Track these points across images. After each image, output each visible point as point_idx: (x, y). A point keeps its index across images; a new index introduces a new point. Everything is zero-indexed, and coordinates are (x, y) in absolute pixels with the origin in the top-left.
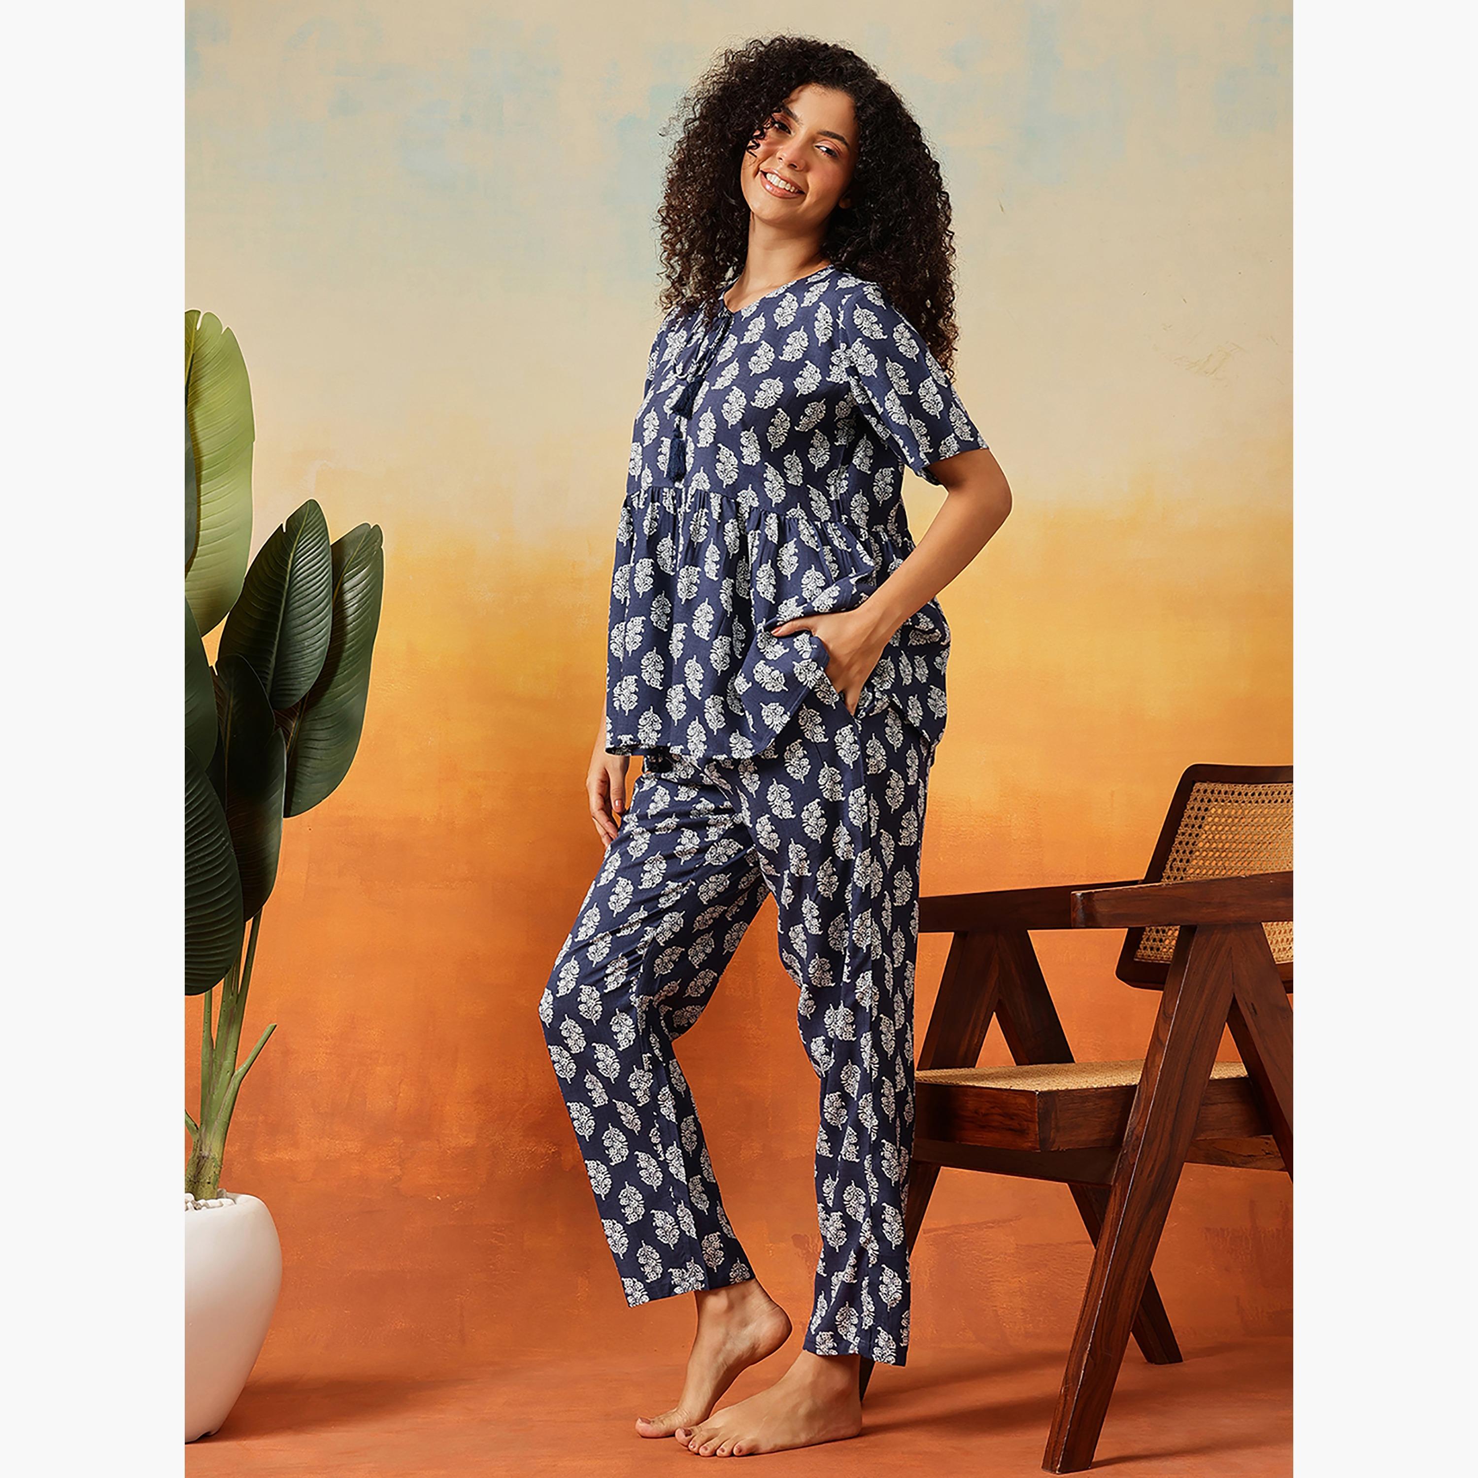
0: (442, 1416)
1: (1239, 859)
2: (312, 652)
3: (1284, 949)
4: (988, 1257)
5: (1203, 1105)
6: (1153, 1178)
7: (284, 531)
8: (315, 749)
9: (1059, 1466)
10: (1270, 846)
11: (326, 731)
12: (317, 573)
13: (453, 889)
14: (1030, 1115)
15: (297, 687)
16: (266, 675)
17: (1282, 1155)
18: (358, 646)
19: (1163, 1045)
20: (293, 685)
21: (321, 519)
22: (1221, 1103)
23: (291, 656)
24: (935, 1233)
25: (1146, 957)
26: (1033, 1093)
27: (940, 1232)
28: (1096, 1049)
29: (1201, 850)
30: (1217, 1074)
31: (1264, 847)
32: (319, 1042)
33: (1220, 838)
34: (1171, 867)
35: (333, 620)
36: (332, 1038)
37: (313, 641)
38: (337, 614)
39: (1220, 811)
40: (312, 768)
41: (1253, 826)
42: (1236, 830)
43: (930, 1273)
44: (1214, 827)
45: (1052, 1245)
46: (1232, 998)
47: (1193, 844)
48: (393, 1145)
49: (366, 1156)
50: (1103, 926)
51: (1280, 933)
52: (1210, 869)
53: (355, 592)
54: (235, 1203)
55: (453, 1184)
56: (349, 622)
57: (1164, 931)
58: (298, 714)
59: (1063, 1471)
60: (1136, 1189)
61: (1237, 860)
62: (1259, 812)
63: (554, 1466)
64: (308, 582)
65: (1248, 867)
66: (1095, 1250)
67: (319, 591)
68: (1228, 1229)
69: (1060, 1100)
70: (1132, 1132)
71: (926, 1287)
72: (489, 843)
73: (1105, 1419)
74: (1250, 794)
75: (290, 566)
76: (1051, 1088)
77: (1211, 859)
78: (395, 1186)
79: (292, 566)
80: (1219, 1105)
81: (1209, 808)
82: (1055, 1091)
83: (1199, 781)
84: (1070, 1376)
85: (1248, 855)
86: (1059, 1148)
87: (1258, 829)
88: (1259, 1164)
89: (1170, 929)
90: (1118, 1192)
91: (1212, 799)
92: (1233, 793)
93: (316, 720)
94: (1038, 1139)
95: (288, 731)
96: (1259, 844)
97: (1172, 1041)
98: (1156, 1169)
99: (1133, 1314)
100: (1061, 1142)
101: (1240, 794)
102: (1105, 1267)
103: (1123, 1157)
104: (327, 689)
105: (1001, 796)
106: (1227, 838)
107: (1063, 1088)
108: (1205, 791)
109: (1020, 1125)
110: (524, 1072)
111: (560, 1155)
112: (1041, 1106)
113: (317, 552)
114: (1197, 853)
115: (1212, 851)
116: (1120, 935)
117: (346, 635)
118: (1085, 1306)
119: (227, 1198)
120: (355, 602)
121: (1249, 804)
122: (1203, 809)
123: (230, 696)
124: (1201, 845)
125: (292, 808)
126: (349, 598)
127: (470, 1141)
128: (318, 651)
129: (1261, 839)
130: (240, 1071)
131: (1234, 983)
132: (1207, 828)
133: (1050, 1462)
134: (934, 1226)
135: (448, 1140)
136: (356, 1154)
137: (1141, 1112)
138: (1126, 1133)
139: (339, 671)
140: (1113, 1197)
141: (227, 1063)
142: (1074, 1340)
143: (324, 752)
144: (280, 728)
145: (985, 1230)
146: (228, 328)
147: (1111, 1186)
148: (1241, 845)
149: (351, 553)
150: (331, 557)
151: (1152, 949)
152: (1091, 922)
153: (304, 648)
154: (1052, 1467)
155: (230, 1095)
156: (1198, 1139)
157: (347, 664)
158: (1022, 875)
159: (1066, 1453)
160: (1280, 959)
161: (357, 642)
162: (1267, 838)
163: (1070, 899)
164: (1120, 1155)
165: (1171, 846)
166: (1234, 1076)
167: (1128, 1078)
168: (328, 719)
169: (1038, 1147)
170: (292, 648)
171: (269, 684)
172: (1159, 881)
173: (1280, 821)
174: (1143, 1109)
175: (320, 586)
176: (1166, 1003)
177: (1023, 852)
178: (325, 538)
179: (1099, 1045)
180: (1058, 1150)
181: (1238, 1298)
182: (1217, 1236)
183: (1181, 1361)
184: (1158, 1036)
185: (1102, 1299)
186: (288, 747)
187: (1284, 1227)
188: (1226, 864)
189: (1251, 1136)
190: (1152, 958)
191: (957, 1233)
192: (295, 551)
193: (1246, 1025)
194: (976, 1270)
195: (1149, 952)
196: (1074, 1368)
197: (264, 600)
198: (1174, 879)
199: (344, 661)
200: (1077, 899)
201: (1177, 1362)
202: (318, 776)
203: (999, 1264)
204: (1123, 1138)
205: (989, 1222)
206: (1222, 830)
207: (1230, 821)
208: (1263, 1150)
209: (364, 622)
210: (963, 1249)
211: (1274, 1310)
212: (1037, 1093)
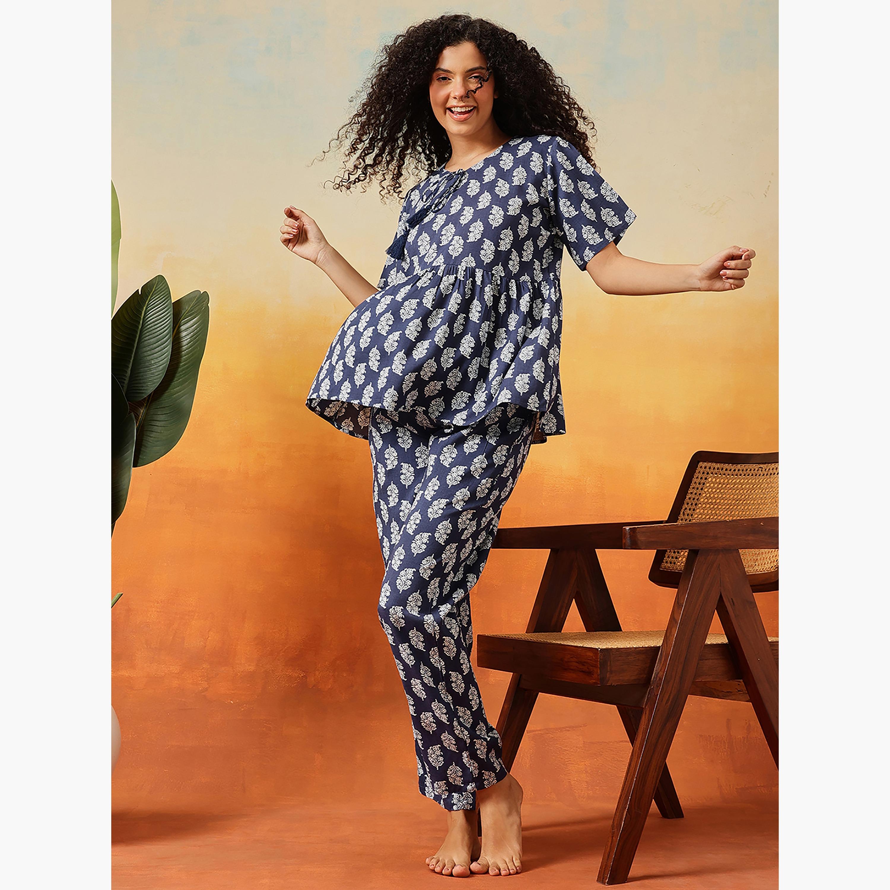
0: (230, 837)
1: (725, 510)
2: (157, 367)
3: (752, 565)
4: (566, 748)
5: (700, 660)
6: (669, 704)
7: (140, 293)
8: (157, 426)
9: (607, 880)
10: (745, 502)
11: (164, 415)
12: (162, 319)
13: (246, 513)
14: (595, 663)
15: (145, 388)
16: (123, 381)
17: (748, 692)
18: (189, 364)
19: (677, 622)
20: (143, 387)
21: (166, 287)
22: (712, 659)
23: (141, 369)
24: (534, 733)
25: (667, 568)
26: (597, 649)
27: (538, 732)
28: (635, 623)
29: (702, 503)
30: (709, 641)
31: (741, 502)
32: (152, 604)
33: (714, 496)
34: (683, 513)
35: (172, 349)
36: (161, 602)
37: (158, 361)
38: (174, 345)
39: (714, 480)
40: (154, 437)
41: (734, 489)
42: (724, 492)
43: (530, 758)
45: (605, 742)
46: (719, 595)
47: (697, 500)
48: (202, 669)
49: (183, 675)
50: (641, 549)
51: (750, 556)
52: (707, 515)
53: (189, 331)
55: (241, 694)
57: (678, 552)
58: (145, 405)
59: (610, 883)
60: (658, 710)
62: (738, 482)
63: (298, 871)
64: (156, 325)
65: (731, 515)
66: (632, 748)
67: (163, 330)
68: (713, 736)
69: (613, 654)
70: (657, 675)
71: (527, 766)
72: (269, 486)
73: (636, 852)
74: (732, 470)
75: (143, 315)
76: (607, 647)
77: (708, 509)
78: (203, 694)
80: (710, 660)
81: (708, 478)
82: (610, 649)
83: (702, 461)
84: (615, 824)
85: (731, 507)
86: (612, 684)
87: (737, 492)
88: (734, 697)
89: (682, 551)
90: (647, 712)
91: (709, 473)
92: (722, 469)
93: (158, 408)
94: (599, 678)
95: (138, 415)
96: (737, 500)
97: (682, 620)
98: (671, 698)
99: (655, 787)
100: (613, 680)
101: (726, 470)
102: (638, 758)
103: (651, 691)
104: (166, 391)
105: (581, 467)
106: (718, 496)
107: (615, 647)
108: (705, 468)
109: (588, 668)
110: (286, 626)
111: (307, 678)
112: (601, 658)
113: (161, 308)
114: (700, 505)
115: (709, 504)
116: (652, 554)
117: (182, 357)
118: (625, 782)
120: (188, 337)
121: (732, 476)
122: (704, 478)
124: (702, 500)
125: (139, 461)
126: (184, 335)
127: (252, 668)
128: (161, 367)
129: (739, 497)
131: (720, 586)
132: (706, 490)
133: (602, 877)
134: (533, 729)
135: (239, 667)
136: (176, 673)
137: (662, 663)
138: (653, 677)
139: (176, 379)
140: (644, 714)
142: (619, 802)
143: (163, 428)
144: (132, 413)
145: (564, 732)
147: (643, 708)
148: (726, 501)
149: (186, 308)
150: (172, 309)
151: (671, 563)
152: (635, 545)
153: (151, 365)
154: (603, 881)
156: (697, 680)
157: (181, 375)
159: (612, 872)
160: (750, 571)
161: (189, 362)
162: (743, 497)
163: (622, 531)
164: (649, 689)
165: (684, 500)
166: (720, 643)
167: (655, 642)
168: (166, 408)
169: (599, 683)
170: (143, 365)
171: (125, 386)
172: (676, 522)
173: (751, 487)
174: (664, 662)
175: (165, 327)
176: (680, 596)
177: (593, 501)
178: (169, 298)
179: (637, 621)
180: (611, 685)
181: (718, 779)
182: (707, 740)
183: (683, 817)
184: (674, 617)
185: (636, 778)
186: (137, 424)
187: (747, 736)
188: (717, 513)
189: (729, 680)
190: (671, 568)
191: (547, 733)
192: (147, 306)
193: (727, 611)
194: (559, 756)
195: (669, 565)
196: (618, 820)
197: (124, 335)
198: (685, 521)
199: (179, 373)
200: (627, 531)
201: (680, 817)
202: (158, 443)
203: (572, 753)
204: (651, 679)
205: (567, 727)
206: (715, 492)
207: (720, 486)
208: (736, 689)
209: (194, 350)
210: (551, 743)
211: (741, 787)
212: (599, 649)
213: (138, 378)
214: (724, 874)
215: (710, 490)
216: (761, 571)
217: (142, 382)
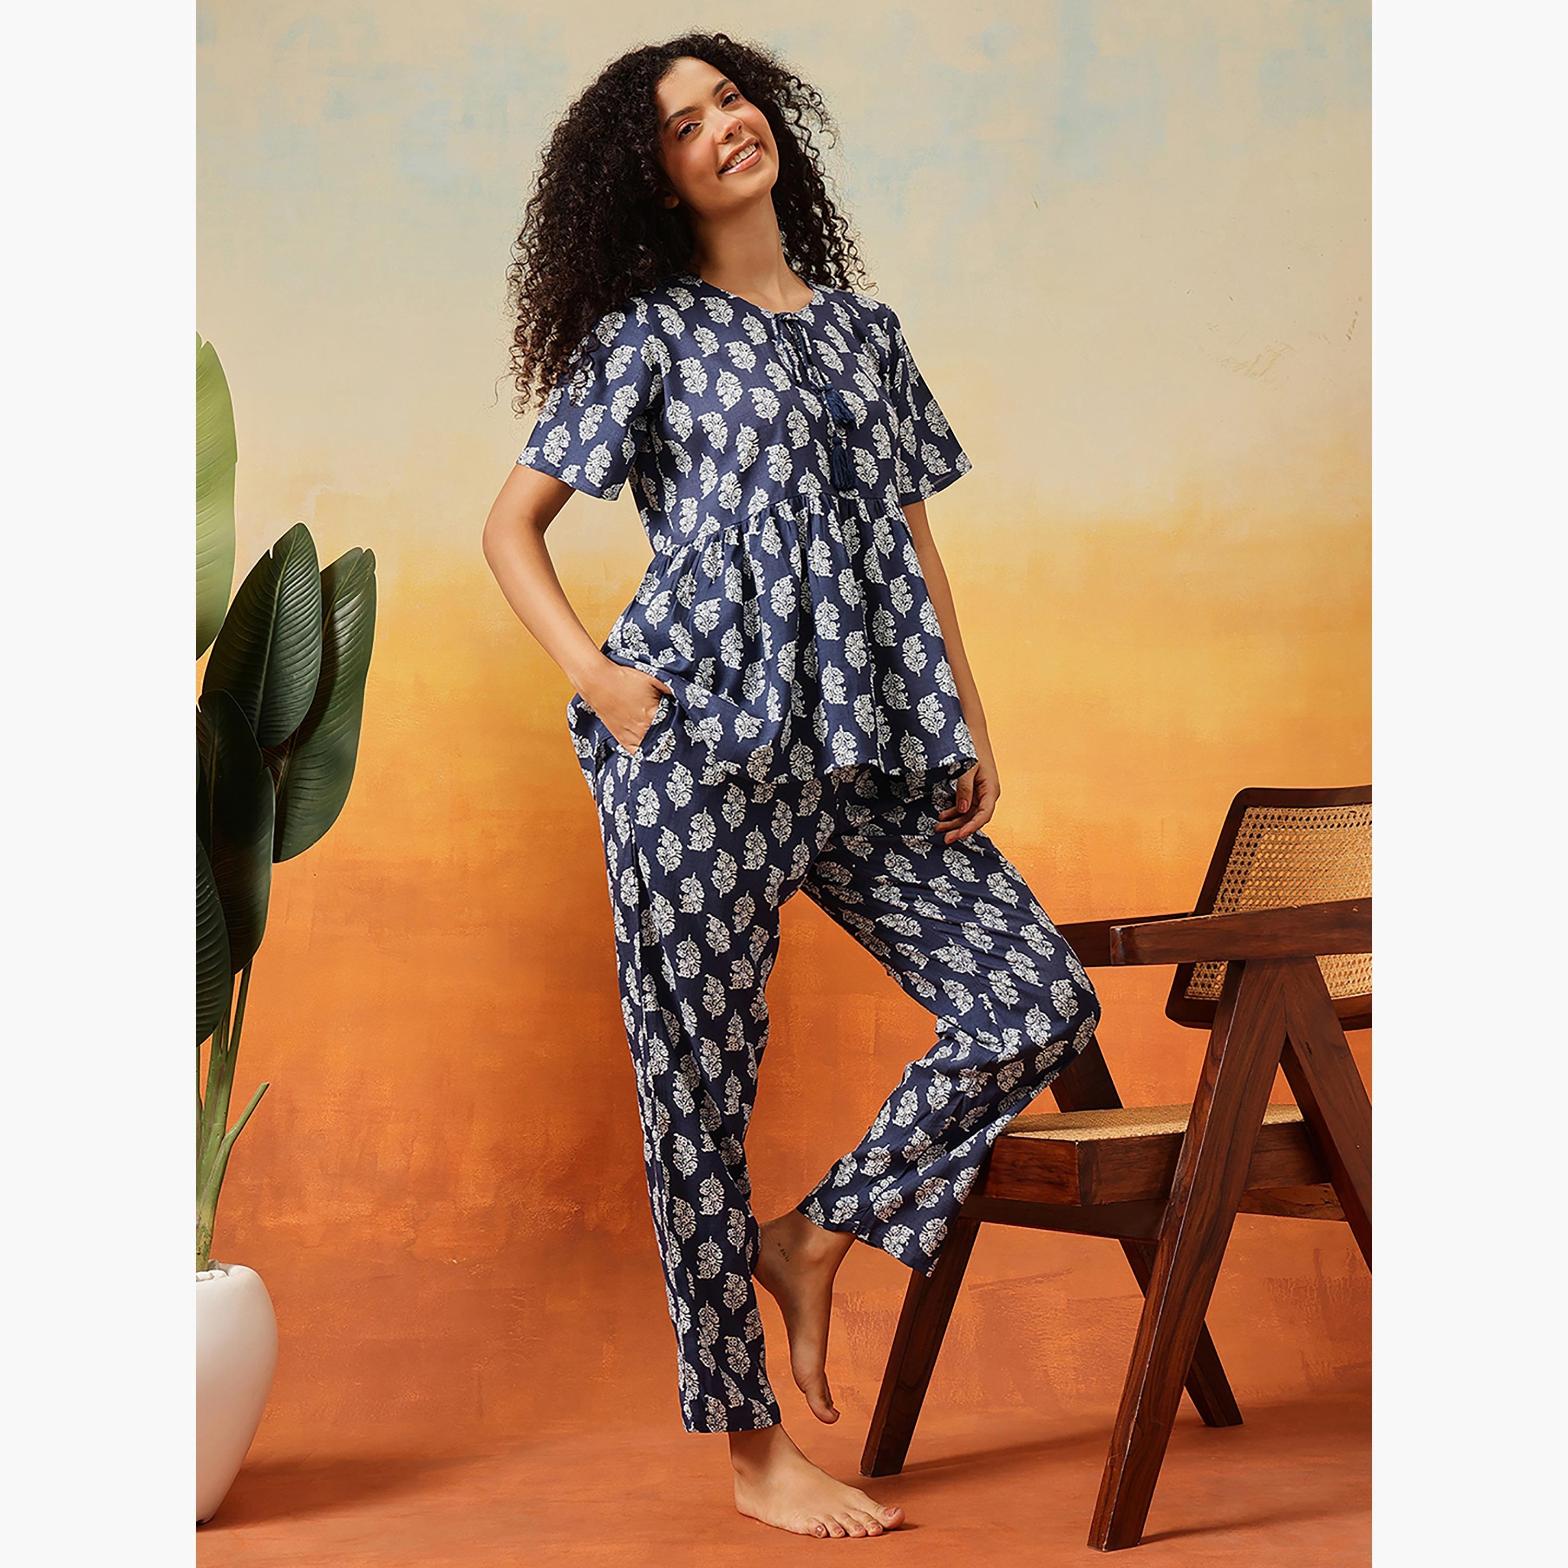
0: (452, 1498)
1: (1293, 888)
2: (302, 685)
3: (1342, 983)
4: (1037, 1313)
5: (1256, 1152)
6: (1202, 1233)
7: (271, 557)
8: (306, 788)
9: (1105, 1543)
10: (1327, 874)
11: (316, 770)
12: (305, 601)
13: (468, 935)
14: (1069, 1167)
15: (286, 723)
16: (252, 712)
17: (1341, 1204)
18: (350, 678)
19: (1211, 1089)
20: (281, 721)
21: (310, 543)
22: (1275, 1150)
23: (280, 691)
24: (981, 1289)
25: (1197, 995)
26: (1073, 1143)
27: (986, 1288)
28: (1149, 1092)
29: (1254, 879)
30: (1269, 1119)
31: (1320, 874)
32: (326, 1099)
33: (1273, 866)
34: (1222, 898)
35: (323, 652)
36: (340, 1094)
37: (303, 674)
38: (328, 645)
39: (1273, 837)
40: (303, 809)
41: (1308, 852)
42: (1290, 857)
43: (977, 1332)
44: (1267, 855)
45: (1104, 1299)
46: (1284, 1038)
47: (1245, 873)
48: (406, 1207)
49: (377, 1218)
50: (1145, 962)
51: (1337, 967)
52: (1263, 900)
53: (347, 621)
54: (228, 1275)
55: (470, 1247)
56: (340, 653)
57: (1215, 967)
58: (288, 752)
59: (1110, 1548)
60: (1184, 1244)
61: (1292, 889)
62: (1314, 838)
63: (567, 1552)
64: (296, 611)
65: (1303, 897)
66: (1145, 1299)
67: (307, 621)
68: (1291, 1279)
69: (1102, 1150)
70: (1180, 1183)
71: (971, 1347)
72: (504, 886)
74: (1304, 819)
75: (277, 594)
76: (1091, 1138)
77: (1264, 889)
78: (408, 1249)
79: (280, 594)
80: (1275, 1152)
81: (1262, 835)
82: (1096, 1141)
83: (1251, 806)
84: (1116, 1445)
85: (1303, 884)
87: (1313, 856)
88: (1318, 1213)
89: (1221, 965)
90: (1166, 1248)
91: (1265, 825)
92: (1287, 818)
93: (306, 758)
94: (1079, 1193)
95: (277, 770)
96: (1314, 872)
97: (1221, 1084)
98: (1206, 1221)
100: (1103, 1195)
101: (1294, 819)
102: (1152, 1328)
103: (1171, 1211)
104: (317, 726)
105: (1045, 826)
106: (1281, 866)
107: (1105, 1138)
108: (1258, 817)
109: (1059, 1177)
110: (544, 1126)
111: (584, 1214)
112: (1081, 1156)
113: (303, 581)
114: (1250, 883)
115: (1265, 880)
116: (1169, 971)
117: (339, 666)
118: (1132, 1371)
119: (220, 1269)
120: (346, 631)
121: (1304, 830)
122: (1255, 836)
123: (214, 735)
124: (1253, 874)
125: (283, 852)
126: (340, 628)
127: (488, 1201)
128: (308, 684)
129: (1317, 866)
130: (231, 1133)
131: (1286, 1022)
132: (1259, 856)
133: (1096, 1539)
134: (980, 1282)
135: (464, 1200)
136: (367, 1217)
137: (1188, 1162)
138: (1173, 1186)
139: (331, 705)
140: (1160, 1252)
141: (217, 1126)
143: (316, 792)
144: (268, 768)
145: (1034, 1285)
146: (208, 342)
147: (1158, 1241)
148: (1296, 873)
149: (342, 580)
150: (320, 585)
151: (1203, 985)
152: (1132, 958)
153: (293, 681)
154: (1098, 1545)
155: (220, 1159)
156: (1252, 1189)
157: (338, 698)
158: (1069, 909)
159: (1113, 1529)
160: (1338, 994)
161: (349, 675)
162: (1324, 865)
163: (1109, 934)
164: (1166, 1209)
165: (1222, 876)
166: (1289, 1121)
167: (1175, 1125)
168: (319, 757)
169: (1079, 1201)
170: (281, 682)
171: (256, 719)
172: (1210, 913)
173: (1337, 846)
174: (1191, 1159)
175: (309, 615)
176: (1215, 1044)
177: (1069, 885)
178: (314, 564)
179: (1153, 1088)
180: (1101, 1203)
181: (1302, 1353)
182: (1280, 1287)
183: (1241, 1422)
184: (1206, 1079)
185: (1150, 1362)
186: (277, 787)
187: (1350, 1276)
188: (1280, 894)
189: (1308, 1184)
190: (1204, 995)
191: (1005, 1289)
192: (283, 579)
193: (1300, 1065)
194: (1025, 1327)
195: (1200, 989)
196: (1120, 1437)
197: (251, 631)
198: (1226, 911)
199: (336, 694)
200: (1117, 934)
201: (1236, 1424)
202: (310, 818)
203: (1049, 1321)
204: (1170, 1190)
205: (1038, 1277)
206: (1275, 858)
207: (1284, 847)
208: (1322, 1199)
209: (356, 653)
210: (1011, 1305)
211: (1341, 1364)
212: (1077, 1143)
213: (273, 707)
214: (1310, 1522)
215: (1267, 856)
216: (1359, 993)
217: (280, 711)
